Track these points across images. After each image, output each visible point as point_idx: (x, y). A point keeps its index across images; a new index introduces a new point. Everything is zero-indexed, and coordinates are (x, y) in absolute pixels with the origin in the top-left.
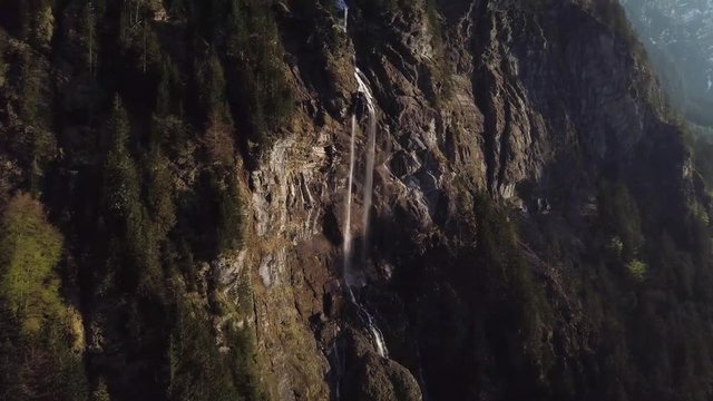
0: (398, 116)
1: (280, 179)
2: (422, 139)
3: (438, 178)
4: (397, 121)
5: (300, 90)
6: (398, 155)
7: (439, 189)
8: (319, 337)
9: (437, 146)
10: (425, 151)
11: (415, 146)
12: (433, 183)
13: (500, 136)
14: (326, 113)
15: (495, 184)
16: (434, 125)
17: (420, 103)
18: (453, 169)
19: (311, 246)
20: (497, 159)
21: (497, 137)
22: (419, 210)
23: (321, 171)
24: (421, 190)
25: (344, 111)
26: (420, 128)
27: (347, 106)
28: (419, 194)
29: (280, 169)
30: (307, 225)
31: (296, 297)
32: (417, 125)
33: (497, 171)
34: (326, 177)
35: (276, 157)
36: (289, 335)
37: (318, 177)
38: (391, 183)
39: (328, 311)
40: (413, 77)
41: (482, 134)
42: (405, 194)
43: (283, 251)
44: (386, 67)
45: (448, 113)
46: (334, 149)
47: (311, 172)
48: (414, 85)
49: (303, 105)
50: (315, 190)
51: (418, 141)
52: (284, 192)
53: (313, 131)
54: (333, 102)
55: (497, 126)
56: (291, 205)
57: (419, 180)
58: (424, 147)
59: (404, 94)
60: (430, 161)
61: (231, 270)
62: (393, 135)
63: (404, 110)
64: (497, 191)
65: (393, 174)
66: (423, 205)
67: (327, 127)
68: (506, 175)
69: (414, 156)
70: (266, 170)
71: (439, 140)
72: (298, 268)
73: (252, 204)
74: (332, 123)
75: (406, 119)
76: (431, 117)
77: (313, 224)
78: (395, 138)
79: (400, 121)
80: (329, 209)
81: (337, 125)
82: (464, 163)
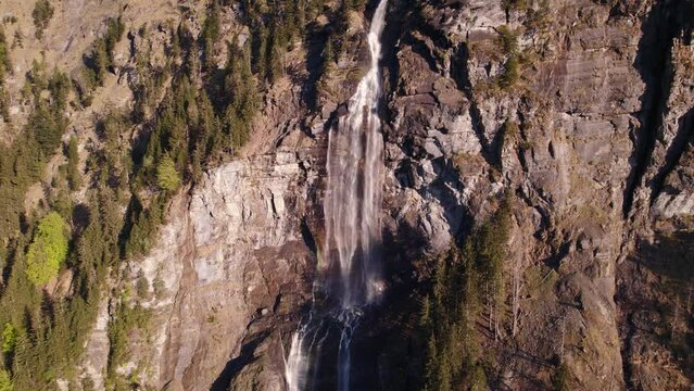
0: (394, 121)
1: (228, 199)
2: (437, 143)
3: (462, 192)
4: (392, 127)
5: (290, 109)
6: (404, 163)
7: (463, 205)
8: (248, 327)
9: (479, 148)
10: (442, 158)
11: (422, 153)
12: (454, 197)
13: (680, 114)
14: (298, 131)
15: (644, 193)
16: (469, 123)
17: (436, 100)
18: (496, 178)
19: (278, 250)
20: (660, 153)
21: (670, 116)
22: (432, 227)
23: (299, 184)
24: (442, 204)
25: (317, 127)
26: (432, 132)
27: (325, 121)
28: (436, 209)
29: (229, 190)
30: (278, 232)
31: (245, 291)
32: (425, 129)
33: (653, 172)
34: (305, 190)
35: (226, 180)
36: (212, 319)
37: (293, 190)
38: (393, 194)
39: (275, 308)
40: (439, 66)
41: (636, 114)
42: (419, 206)
43: (239, 254)
44: (400, 62)
45: (506, 102)
46: (306, 165)
47: (286, 187)
48: (443, 75)
49: (283, 125)
50: (291, 202)
51: (430, 147)
52: (233, 209)
53: (267, 154)
54: (309, 119)
55: (672, 98)
56: (246, 217)
57: (438, 192)
58: (437, 154)
59: (404, 94)
60: (448, 171)
61: (136, 270)
62: (393, 143)
63: (402, 114)
64: (646, 203)
65: (403, 184)
66: (440, 221)
67: (283, 148)
68: (673, 180)
69: (427, 165)
70: (208, 193)
71: (483, 140)
72: (254, 268)
73: (190, 220)
74: (300, 142)
75: (409, 122)
76: (454, 115)
77: (289, 231)
78: (399, 145)
79: (397, 126)
80: (304, 220)
81: (308, 142)
82: (526, 170)
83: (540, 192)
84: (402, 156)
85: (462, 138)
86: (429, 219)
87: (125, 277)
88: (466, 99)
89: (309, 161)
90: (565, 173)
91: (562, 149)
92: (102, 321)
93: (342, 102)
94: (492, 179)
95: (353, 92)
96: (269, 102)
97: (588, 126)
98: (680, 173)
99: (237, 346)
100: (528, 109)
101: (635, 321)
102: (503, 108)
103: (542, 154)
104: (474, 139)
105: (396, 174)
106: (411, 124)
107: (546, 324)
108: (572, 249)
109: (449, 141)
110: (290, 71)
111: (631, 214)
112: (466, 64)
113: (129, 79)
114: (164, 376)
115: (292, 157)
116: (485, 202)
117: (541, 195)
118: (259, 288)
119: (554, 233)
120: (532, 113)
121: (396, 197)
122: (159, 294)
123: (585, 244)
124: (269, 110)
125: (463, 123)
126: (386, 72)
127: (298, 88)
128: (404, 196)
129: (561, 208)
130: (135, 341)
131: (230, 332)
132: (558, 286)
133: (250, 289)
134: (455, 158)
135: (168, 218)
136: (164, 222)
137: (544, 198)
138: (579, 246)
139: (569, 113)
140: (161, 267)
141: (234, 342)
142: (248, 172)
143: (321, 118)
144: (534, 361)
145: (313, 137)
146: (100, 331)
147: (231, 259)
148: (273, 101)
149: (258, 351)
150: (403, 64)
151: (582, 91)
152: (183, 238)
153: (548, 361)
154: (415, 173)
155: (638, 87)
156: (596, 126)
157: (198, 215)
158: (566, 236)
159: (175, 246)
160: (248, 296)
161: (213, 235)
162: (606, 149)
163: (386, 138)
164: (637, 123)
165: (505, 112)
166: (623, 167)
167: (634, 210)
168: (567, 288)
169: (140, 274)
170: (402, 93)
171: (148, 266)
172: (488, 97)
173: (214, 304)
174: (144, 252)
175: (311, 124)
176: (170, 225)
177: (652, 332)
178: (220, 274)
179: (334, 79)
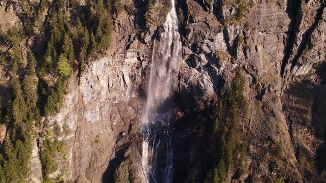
0: (188, 35)
1: (100, 78)
2: (208, 46)
3: (219, 68)
4: (187, 38)
5: (129, 29)
6: (191, 56)
7: (220, 75)
8: (117, 142)
9: (226, 48)
10: (211, 53)
11: (201, 51)
12: (216, 71)
13: (303, 33)
14: (137, 40)
15: (289, 66)
16: (222, 36)
17: (208, 25)
18: (234, 62)
19: (127, 103)
20: (295, 49)
21: (299, 34)
22: (205, 86)
23: (137, 68)
24: (209, 75)
25: (148, 38)
26: (206, 41)
27: (152, 35)
28: (206, 77)
29: (100, 73)
30: (127, 94)
31: (112, 124)
32: (203, 39)
33: (292, 57)
34: (140, 71)
35: (99, 68)
36: (97, 141)
37: (134, 72)
38: (185, 71)
39: (129, 131)
40: (208, 9)
41: (286, 33)
42: (197, 76)
43: (107, 106)
44: (188, 6)
45: (238, 27)
46: (142, 58)
47: (130, 70)
48: (209, 13)
49: (127, 38)
50: (133, 78)
51: (205, 48)
52: (104, 83)
53: (121, 53)
54: (143, 34)
55: (301, 26)
56: (110, 87)
57: (207, 69)
58: (208, 51)
59: (193, 22)
60: (213, 59)
61: (53, 121)
62: (186, 46)
63: (192, 32)
64: (289, 70)
65: (189, 66)
66: (208, 83)
67: (130, 50)
68: (300, 60)
69: (203, 56)
70: (89, 75)
71: (228, 45)
72: (116, 113)
73: (79, 91)
74: (139, 47)
75: (195, 36)
76: (216, 33)
77: (132, 93)
78: (189, 47)
79: (189, 38)
80: (140, 86)
81: (143, 46)
82: (247, 58)
83: (252, 67)
84: (191, 52)
85: (219, 44)
86: (203, 82)
87: (45, 125)
88: (221, 25)
89: (143, 56)
90: (261, 59)
91: (260, 48)
92: (35, 152)
93: (160, 25)
94: (232, 63)
95: (165, 20)
96: (117, 25)
97: (269, 38)
98: (303, 57)
99: (112, 153)
100: (247, 30)
101: (291, 119)
102: (237, 29)
103: (253, 51)
104: (224, 44)
105: (186, 61)
106: (196, 37)
107: (262, 124)
108: (266, 91)
109: (214, 45)
110: (126, 8)
111: (284, 75)
112: (222, 8)
113: (14, 9)
114: (75, 174)
115: (135, 54)
116: (230, 73)
117: (252, 69)
118: (119, 123)
119: (258, 85)
120: (249, 32)
121: (187, 72)
122: (67, 132)
123: (271, 89)
124: (117, 29)
125: (220, 37)
126: (181, 10)
127: (132, 17)
128: (191, 72)
129: (260, 74)
130: (57, 159)
131: (108, 146)
132: (263, 107)
133: (114, 124)
134: (217, 53)
135: (67, 90)
136: (66, 93)
137: (254, 70)
138: (269, 90)
139: (262, 32)
140: (67, 117)
141: (111, 151)
142: (111, 63)
143: (150, 34)
144: (260, 140)
145: (145, 44)
146: (35, 157)
147: (103, 109)
148: (119, 24)
149: (126, 154)
150: (190, 7)
151: (267, 22)
152: (76, 101)
153: (267, 139)
154: (197, 60)
155: (288, 21)
156: (272, 38)
157: (84, 87)
158: (263, 86)
159: (73, 106)
160: (114, 127)
161: (93, 98)
162: (275, 48)
163: (183, 44)
164: (286, 37)
165: (238, 32)
166: (281, 55)
167: (285, 73)
168: (267, 108)
169: (55, 123)
170: (192, 21)
171: (60, 118)
172: (231, 24)
173: (97, 134)
174: (57, 110)
175: (145, 37)
176: (69, 94)
177: (299, 122)
178: (98, 118)
179: (153, 13)
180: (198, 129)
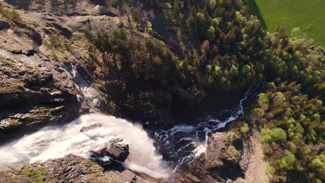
158: (49, 25)
168: (80, 27)
180: (145, 100)
